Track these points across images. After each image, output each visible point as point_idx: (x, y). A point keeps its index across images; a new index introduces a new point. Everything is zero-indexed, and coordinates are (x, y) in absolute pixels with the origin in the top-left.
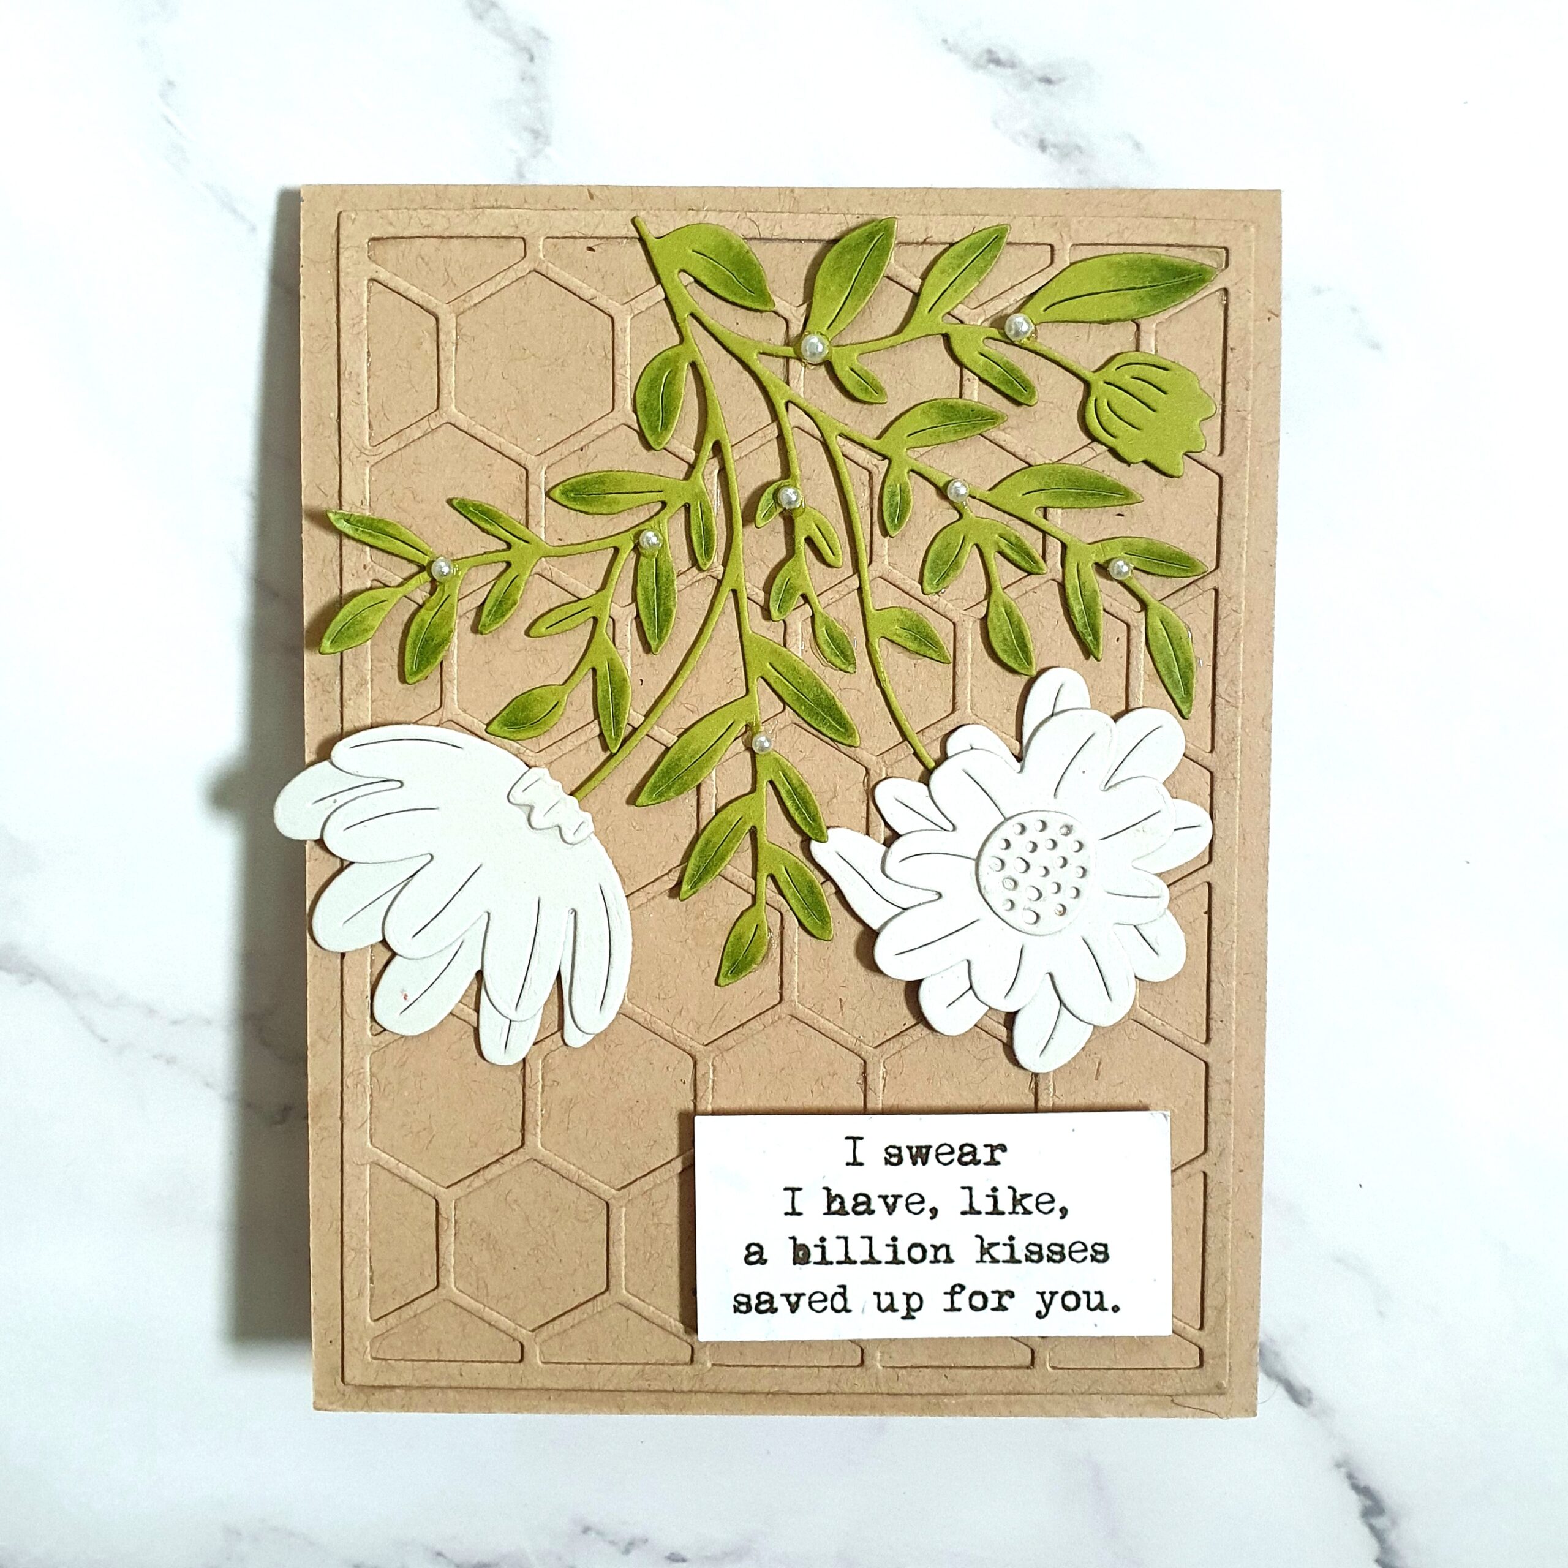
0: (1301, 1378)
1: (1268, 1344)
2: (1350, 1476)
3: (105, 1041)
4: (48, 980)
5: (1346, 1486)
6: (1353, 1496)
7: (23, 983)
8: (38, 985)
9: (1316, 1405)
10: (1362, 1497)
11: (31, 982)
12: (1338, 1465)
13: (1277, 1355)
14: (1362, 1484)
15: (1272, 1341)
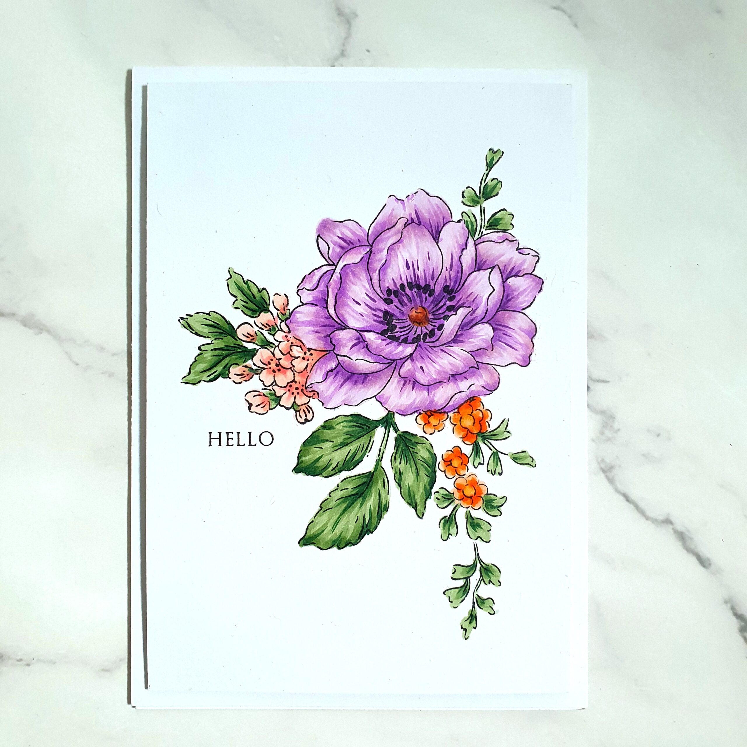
0: (705, 552)
1: (687, 533)
2: (733, 609)
3: (77, 364)
4: (49, 331)
5: (730, 614)
6: (734, 620)
7: (36, 334)
8: (45, 335)
9: (713, 567)
10: (740, 621)
11: (41, 333)
12: (726, 602)
13: (691, 539)
14: (739, 613)
15: (689, 531)
